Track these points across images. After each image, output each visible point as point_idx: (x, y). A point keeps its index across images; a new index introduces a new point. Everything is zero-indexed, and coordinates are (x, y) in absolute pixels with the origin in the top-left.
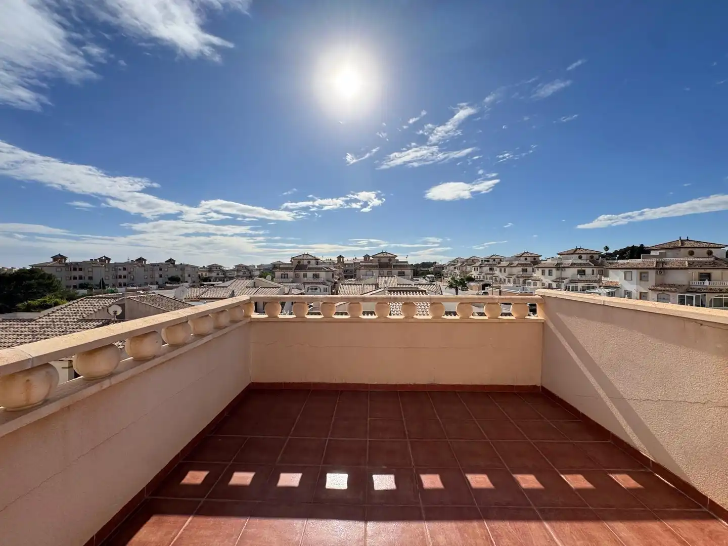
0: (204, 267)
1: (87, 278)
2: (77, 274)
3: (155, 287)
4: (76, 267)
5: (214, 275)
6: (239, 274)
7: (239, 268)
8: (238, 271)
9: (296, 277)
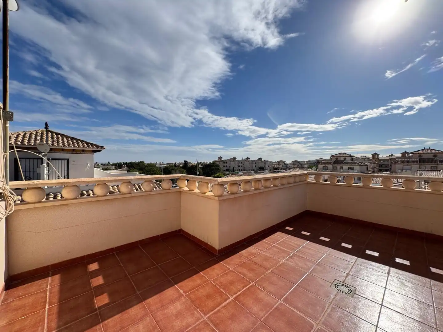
0: (275, 162)
1: (229, 167)
2: (226, 164)
3: (253, 172)
4: (225, 162)
5: (280, 166)
6: (295, 166)
7: (295, 163)
8: (294, 164)
9: (334, 169)
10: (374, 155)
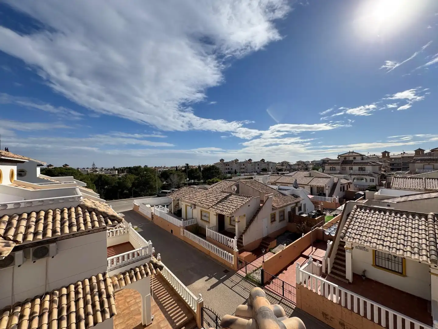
0: (279, 163)
1: (230, 169)
2: (227, 167)
3: (256, 174)
4: (227, 164)
5: (284, 167)
6: (299, 167)
8: (298, 165)
9: (342, 170)
10: (384, 153)
